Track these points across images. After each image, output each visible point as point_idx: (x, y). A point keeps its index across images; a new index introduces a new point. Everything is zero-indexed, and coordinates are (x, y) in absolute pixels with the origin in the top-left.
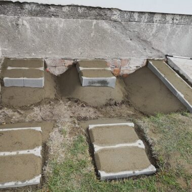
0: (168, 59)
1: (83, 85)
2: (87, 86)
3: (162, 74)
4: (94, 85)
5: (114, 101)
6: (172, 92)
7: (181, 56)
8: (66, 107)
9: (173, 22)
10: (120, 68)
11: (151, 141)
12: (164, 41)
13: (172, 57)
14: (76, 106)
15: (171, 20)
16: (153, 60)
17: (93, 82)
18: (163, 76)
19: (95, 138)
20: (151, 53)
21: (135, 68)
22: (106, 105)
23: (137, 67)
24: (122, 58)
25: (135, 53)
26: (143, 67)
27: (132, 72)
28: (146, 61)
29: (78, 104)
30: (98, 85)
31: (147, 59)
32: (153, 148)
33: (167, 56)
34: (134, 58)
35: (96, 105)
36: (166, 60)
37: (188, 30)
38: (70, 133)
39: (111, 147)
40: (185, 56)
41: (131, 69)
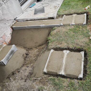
0: (17, 20)
1: (5, 64)
2: (8, 62)
3: (25, 26)
4: (10, 58)
5: (25, 54)
6: (38, 28)
7: (19, 15)
8: (14, 82)
9: (4, 2)
10: (5, 41)
11: (66, 47)
12: (8, 14)
13: (17, 18)
14: (16, 75)
15: (3, 2)
16: (13, 25)
17: (8, 58)
18: (27, 26)
19: (55, 71)
20: (9, 23)
21: (10, 35)
22: (25, 59)
23: (10, 34)
24: (1, 36)
25: (3, 29)
26: (12, 32)
27: (11, 38)
28: (11, 28)
29: (16, 74)
30: (11, 56)
31: (11, 27)
32: (71, 48)
33: (15, 19)
34: (5, 32)
35: (22, 64)
36: (17, 21)
37: (12, 2)
38: (44, 85)
39: (64, 65)
40: (20, 14)
41: (9, 37)
